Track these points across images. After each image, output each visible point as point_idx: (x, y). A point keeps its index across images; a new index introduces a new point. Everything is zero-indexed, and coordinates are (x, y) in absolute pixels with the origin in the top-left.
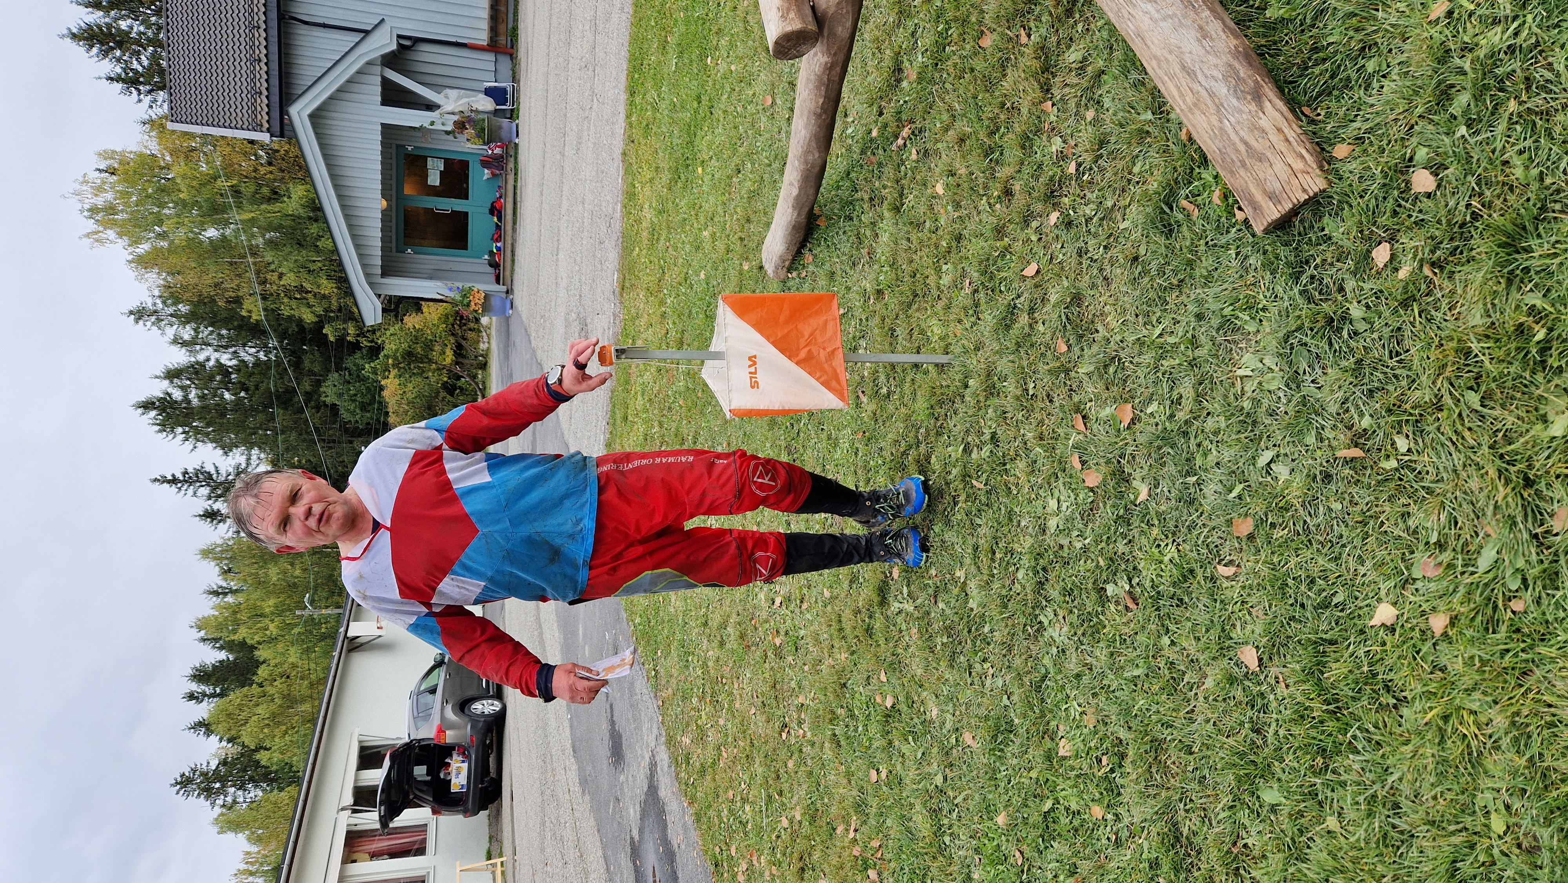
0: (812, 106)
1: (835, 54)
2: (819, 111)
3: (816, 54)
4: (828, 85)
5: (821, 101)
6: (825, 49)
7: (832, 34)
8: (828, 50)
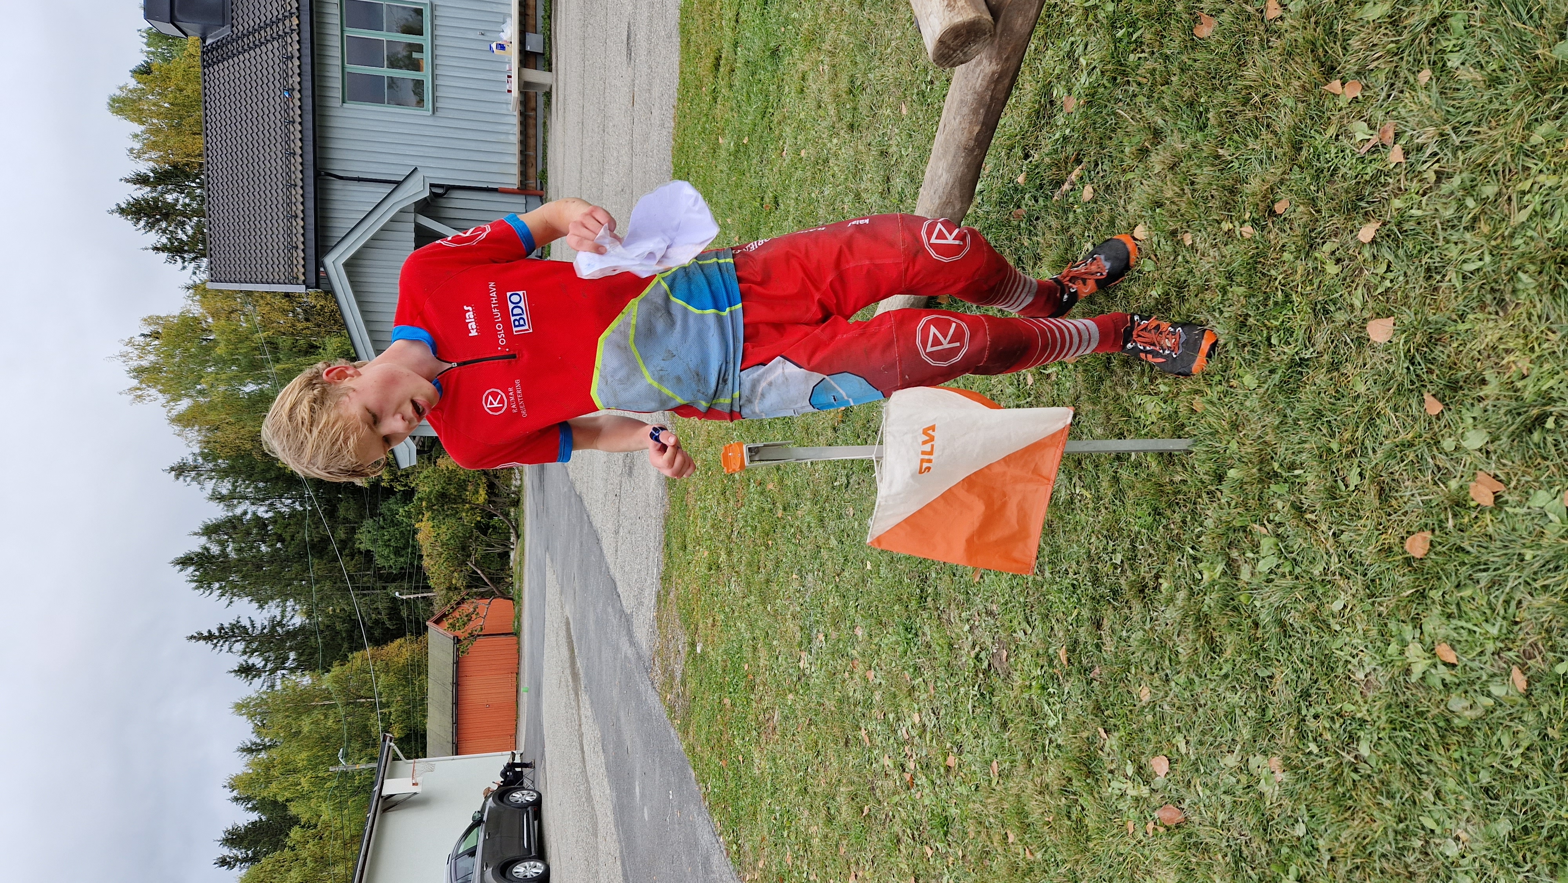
0: (964, 139)
1: (1007, 59)
2: (972, 143)
3: (979, 63)
4: (990, 106)
5: (977, 129)
6: (994, 53)
7: (1008, 29)
8: (999, 53)
